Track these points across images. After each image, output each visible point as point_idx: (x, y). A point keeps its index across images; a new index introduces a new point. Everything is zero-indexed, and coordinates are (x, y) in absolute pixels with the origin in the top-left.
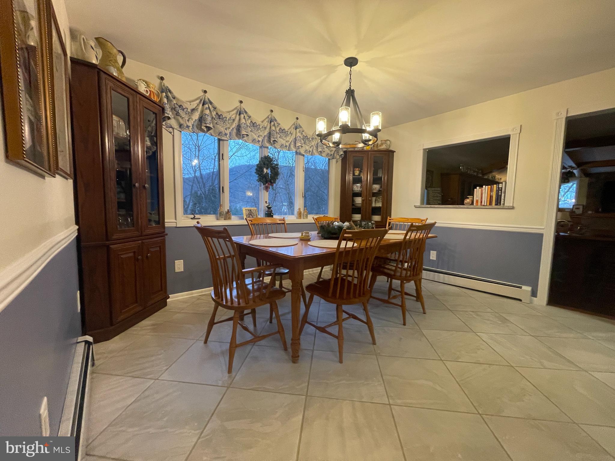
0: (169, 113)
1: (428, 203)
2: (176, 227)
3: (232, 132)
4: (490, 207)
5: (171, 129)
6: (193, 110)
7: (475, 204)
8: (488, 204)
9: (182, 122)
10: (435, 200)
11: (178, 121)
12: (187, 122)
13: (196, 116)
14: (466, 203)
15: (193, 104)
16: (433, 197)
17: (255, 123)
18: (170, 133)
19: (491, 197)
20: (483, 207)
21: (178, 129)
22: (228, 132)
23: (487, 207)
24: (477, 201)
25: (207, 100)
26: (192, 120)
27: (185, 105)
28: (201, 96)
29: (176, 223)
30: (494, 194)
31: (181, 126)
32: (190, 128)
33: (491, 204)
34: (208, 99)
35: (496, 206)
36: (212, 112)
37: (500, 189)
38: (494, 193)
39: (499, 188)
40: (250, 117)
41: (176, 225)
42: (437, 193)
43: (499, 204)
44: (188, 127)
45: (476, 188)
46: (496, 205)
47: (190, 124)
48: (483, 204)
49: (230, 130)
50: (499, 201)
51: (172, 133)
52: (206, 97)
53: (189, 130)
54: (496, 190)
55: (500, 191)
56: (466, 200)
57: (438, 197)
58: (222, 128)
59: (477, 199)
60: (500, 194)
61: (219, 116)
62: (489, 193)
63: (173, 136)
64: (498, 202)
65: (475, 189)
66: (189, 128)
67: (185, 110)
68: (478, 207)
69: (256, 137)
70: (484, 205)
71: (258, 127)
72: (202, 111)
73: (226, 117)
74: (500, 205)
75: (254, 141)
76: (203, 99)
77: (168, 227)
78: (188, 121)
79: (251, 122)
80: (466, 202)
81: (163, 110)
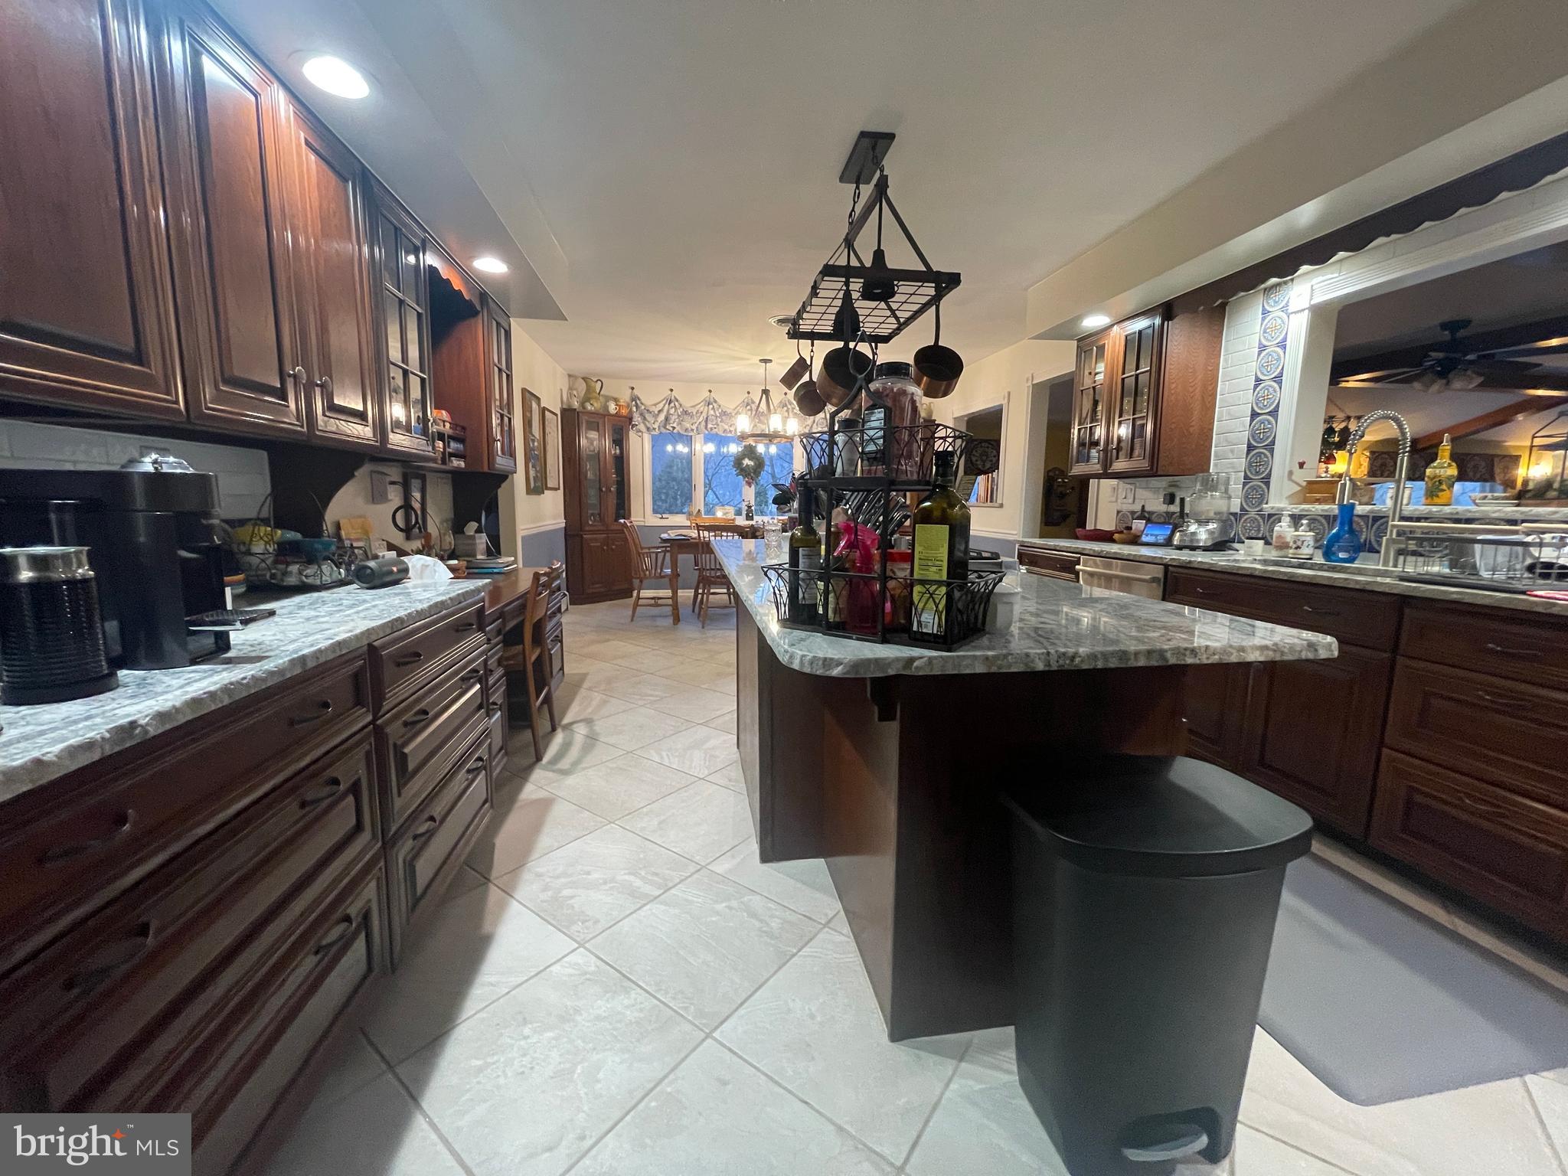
0: (637, 419)
2: (645, 526)
3: (699, 426)
5: (640, 433)
6: (660, 411)
9: (648, 425)
11: (645, 425)
12: (653, 425)
13: (662, 417)
15: (659, 407)
17: (727, 411)
18: (639, 436)
21: (646, 432)
22: (694, 427)
26: (658, 422)
27: (652, 408)
28: (667, 397)
29: (645, 521)
31: (648, 429)
32: (657, 430)
34: (674, 397)
36: (678, 410)
40: (720, 407)
41: (646, 524)
44: (654, 429)
47: (656, 426)
49: (696, 425)
51: (641, 437)
52: (672, 396)
58: (688, 425)
61: (686, 412)
67: (653, 413)
69: (726, 427)
72: (668, 411)
73: (693, 412)
75: (725, 432)
76: (670, 398)
77: (636, 525)
78: (654, 423)
79: (723, 412)
81: (631, 419)
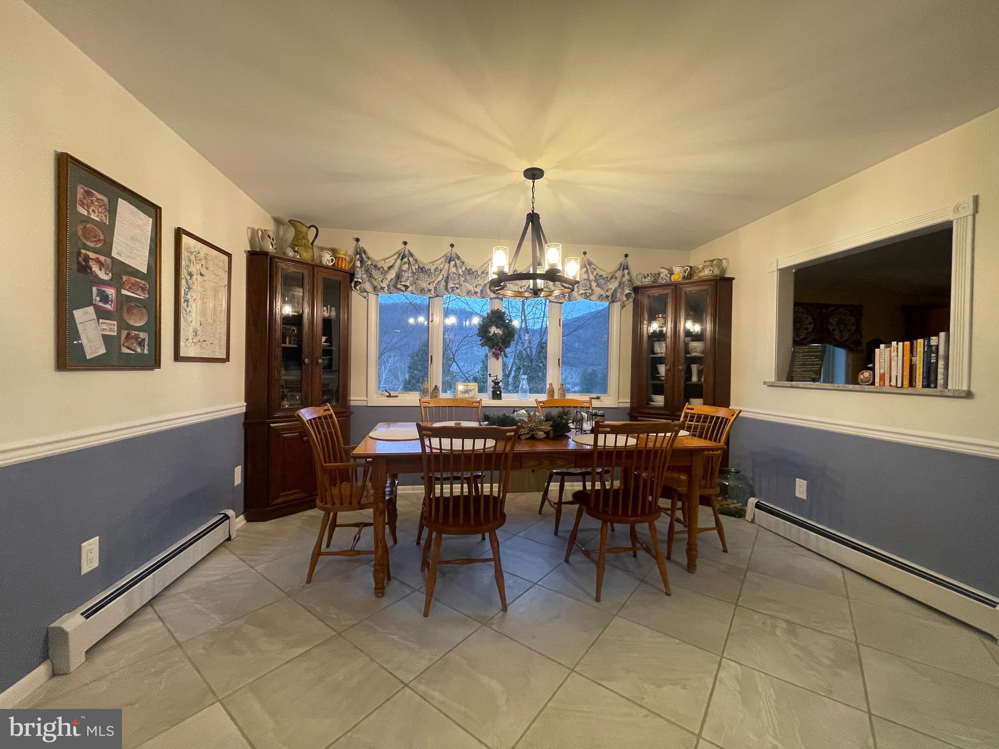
0: (360, 275)
1: (790, 378)
2: (367, 406)
3: (437, 286)
4: (911, 390)
5: (365, 293)
6: (390, 268)
7: (877, 384)
8: (906, 382)
9: (375, 284)
10: (807, 371)
11: (372, 283)
12: (381, 283)
13: (392, 274)
14: (862, 380)
15: (390, 262)
16: (802, 365)
17: (471, 269)
18: (365, 298)
19: (912, 367)
20: (897, 390)
21: (372, 292)
22: (432, 287)
23: (904, 391)
24: (882, 377)
25: (407, 252)
26: (387, 280)
27: (380, 264)
28: (400, 250)
29: (367, 401)
30: (919, 361)
31: (375, 288)
32: (386, 289)
33: (911, 384)
34: (409, 251)
35: (927, 390)
36: (413, 267)
37: (934, 348)
38: (918, 358)
39: (930, 346)
40: (463, 263)
41: (367, 403)
42: (812, 356)
43: (932, 385)
44: (382, 288)
45: (879, 347)
46: (923, 386)
47: (384, 285)
48: (893, 383)
49: (434, 284)
50: (932, 378)
51: (367, 298)
52: (406, 250)
53: (384, 292)
54: (924, 352)
55: (933, 355)
56: (862, 374)
57: (813, 364)
58: (424, 284)
59: (882, 371)
60: (933, 361)
61: (422, 269)
62: (907, 358)
63: (368, 300)
64: (930, 380)
65: (877, 350)
66: (383, 290)
67: (381, 269)
68: (884, 389)
69: (471, 288)
70: (896, 387)
71: (475, 273)
72: (400, 268)
73: (430, 269)
74: (936, 387)
75: (469, 294)
76: (403, 252)
77: (353, 406)
78: (382, 281)
79: (466, 268)
80: (862, 377)
81: (352, 275)
